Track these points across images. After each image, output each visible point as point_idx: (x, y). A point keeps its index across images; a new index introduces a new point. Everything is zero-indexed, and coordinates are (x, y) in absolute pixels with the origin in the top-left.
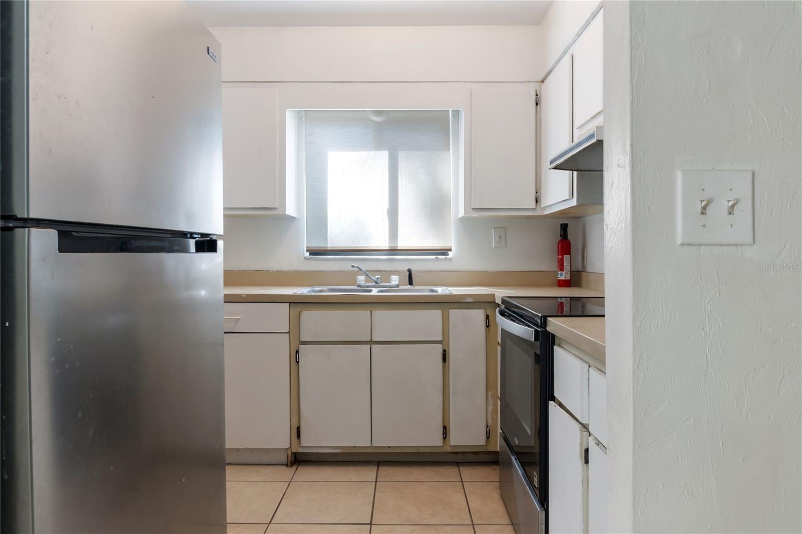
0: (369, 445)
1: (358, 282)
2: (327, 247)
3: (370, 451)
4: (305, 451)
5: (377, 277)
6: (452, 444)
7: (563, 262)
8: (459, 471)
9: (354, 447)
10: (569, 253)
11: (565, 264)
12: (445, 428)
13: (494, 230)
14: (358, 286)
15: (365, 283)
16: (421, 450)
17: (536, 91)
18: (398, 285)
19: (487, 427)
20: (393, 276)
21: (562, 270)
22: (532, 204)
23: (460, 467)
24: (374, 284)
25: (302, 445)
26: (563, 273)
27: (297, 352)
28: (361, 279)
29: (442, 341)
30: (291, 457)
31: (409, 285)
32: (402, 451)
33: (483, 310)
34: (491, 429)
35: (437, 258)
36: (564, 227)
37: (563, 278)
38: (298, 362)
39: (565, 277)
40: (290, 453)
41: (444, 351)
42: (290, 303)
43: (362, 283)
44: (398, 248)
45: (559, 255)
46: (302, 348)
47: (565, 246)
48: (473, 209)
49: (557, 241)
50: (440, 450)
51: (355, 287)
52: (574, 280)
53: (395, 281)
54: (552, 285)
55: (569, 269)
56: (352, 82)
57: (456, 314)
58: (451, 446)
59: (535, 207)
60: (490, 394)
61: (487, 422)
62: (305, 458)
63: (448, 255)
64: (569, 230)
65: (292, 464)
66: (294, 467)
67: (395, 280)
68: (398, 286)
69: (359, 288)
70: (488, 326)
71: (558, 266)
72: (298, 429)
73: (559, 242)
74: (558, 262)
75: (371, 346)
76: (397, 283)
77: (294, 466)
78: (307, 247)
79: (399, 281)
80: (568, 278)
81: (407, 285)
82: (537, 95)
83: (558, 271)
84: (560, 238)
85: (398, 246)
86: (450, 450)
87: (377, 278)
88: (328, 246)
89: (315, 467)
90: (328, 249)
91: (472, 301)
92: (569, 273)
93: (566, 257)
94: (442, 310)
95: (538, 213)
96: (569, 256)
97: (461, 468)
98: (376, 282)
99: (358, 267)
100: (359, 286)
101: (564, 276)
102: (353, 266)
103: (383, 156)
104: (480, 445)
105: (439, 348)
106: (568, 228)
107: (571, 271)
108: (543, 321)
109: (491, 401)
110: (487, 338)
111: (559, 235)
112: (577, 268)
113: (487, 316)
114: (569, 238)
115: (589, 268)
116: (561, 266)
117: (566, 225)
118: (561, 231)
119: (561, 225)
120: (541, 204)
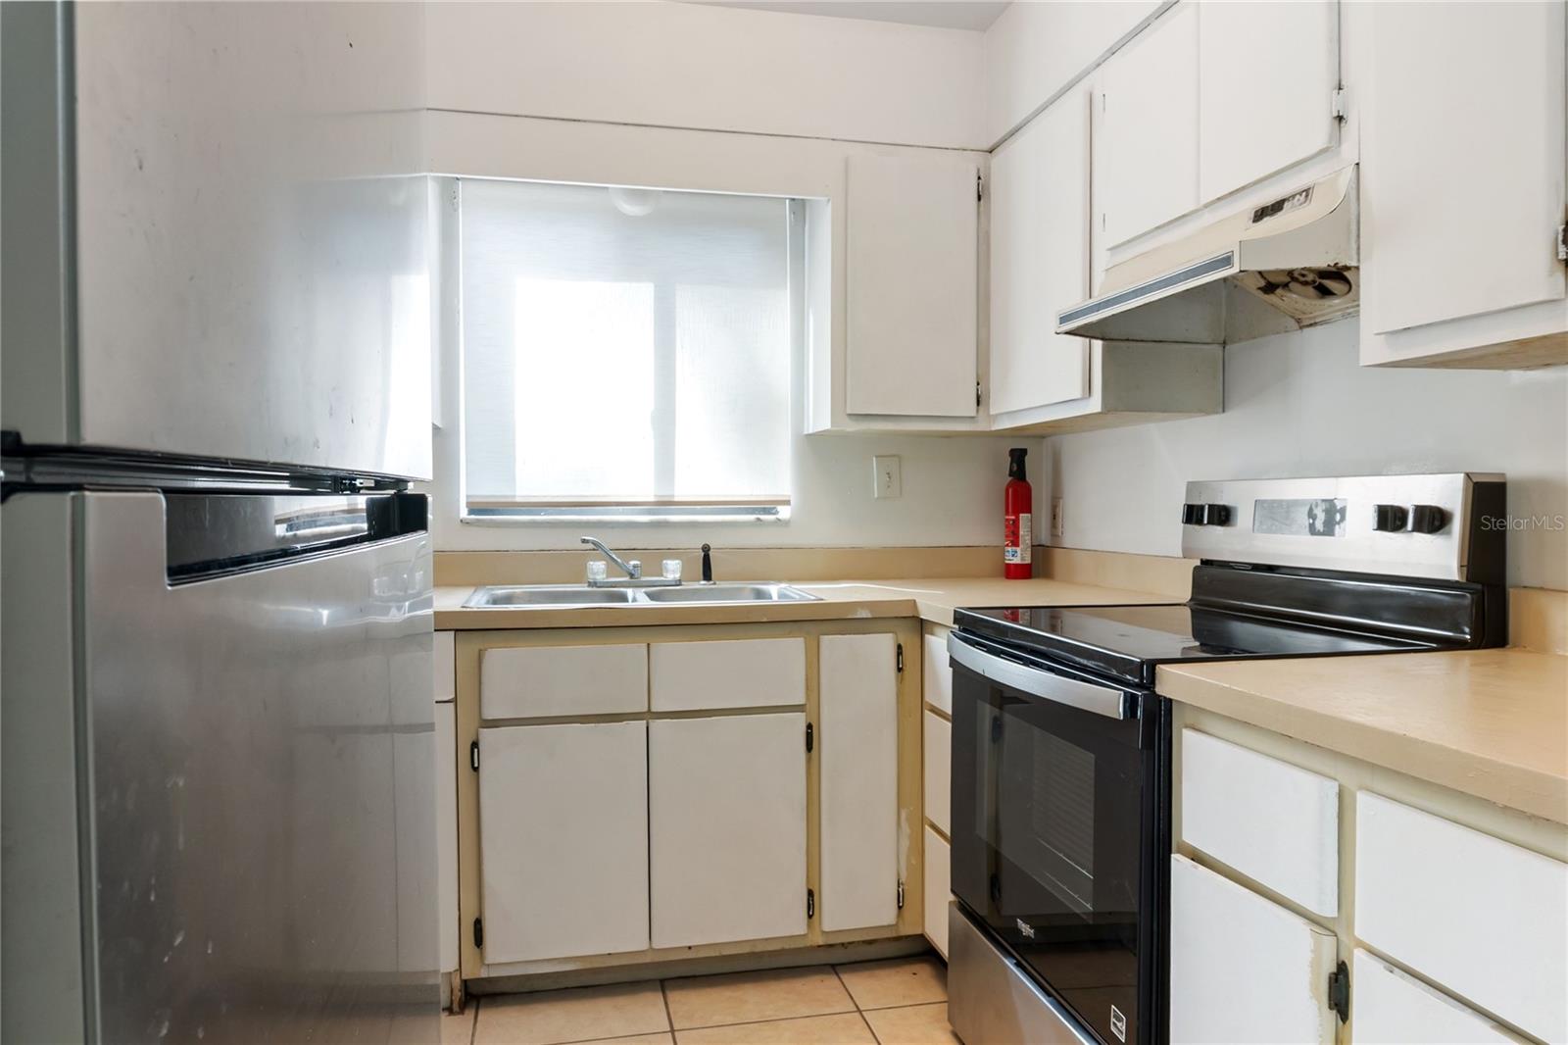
0: (644, 946)
1: (591, 576)
2: (514, 496)
3: (648, 959)
4: (494, 973)
5: (632, 563)
6: (826, 929)
7: (1018, 528)
8: (843, 983)
9: (609, 954)
10: (1028, 510)
11: (1021, 533)
12: (810, 893)
13: (879, 461)
14: (590, 584)
15: (607, 577)
16: (759, 948)
17: (978, 170)
18: (680, 580)
19: (899, 887)
20: (669, 562)
21: (1015, 543)
22: (970, 409)
23: (842, 976)
24: (627, 579)
25: (487, 962)
26: (1018, 549)
27: (475, 745)
28: (598, 569)
29: (805, 705)
30: (460, 991)
31: (705, 579)
32: (717, 954)
33: (891, 635)
34: (906, 887)
35: (759, 519)
36: (1018, 456)
37: (1017, 560)
38: (476, 769)
39: (1022, 559)
40: (457, 982)
41: (809, 726)
42: (456, 630)
43: (601, 577)
44: (676, 499)
45: (1007, 513)
46: (487, 736)
47: (1018, 495)
48: (850, 415)
49: (1006, 484)
50: (801, 944)
51: (584, 588)
52: (1039, 565)
53: (674, 572)
54: (992, 575)
55: (1029, 542)
56: (585, 121)
57: (833, 645)
58: (824, 932)
59: (973, 414)
60: (904, 815)
61: (898, 875)
62: (489, 989)
63: (777, 513)
64: (1029, 461)
65: (463, 1007)
66: (470, 1014)
67: (673, 569)
68: (679, 583)
69: (595, 589)
70: (900, 670)
71: (1007, 536)
72: (478, 925)
73: (1009, 486)
74: (1007, 527)
75: (648, 723)
76: (678, 576)
77: (467, 1012)
78: (468, 496)
79: (682, 572)
80: (1028, 561)
81: (699, 581)
82: (979, 178)
83: (1007, 545)
84: (1010, 478)
85: (676, 494)
86: (821, 941)
87: (635, 566)
88: (518, 493)
89: (517, 1008)
90: (518, 500)
91: (870, 616)
92: (1029, 549)
93: (1023, 516)
94: (805, 638)
95: (981, 426)
96: (1029, 515)
97: (845, 977)
98: (632, 576)
99: (594, 543)
100: (594, 584)
101: (1018, 556)
102: (584, 541)
103: (643, 294)
104: (885, 924)
105: (799, 721)
106: (1026, 458)
107: (1032, 546)
108: (1147, 671)
109: (906, 829)
110: (900, 694)
111: (1008, 473)
112: (1045, 538)
113: (899, 647)
114: (1029, 479)
115: (1069, 539)
116: (1014, 540)
117: (1024, 452)
118: (1011, 464)
119: (1013, 452)
120: (988, 409)
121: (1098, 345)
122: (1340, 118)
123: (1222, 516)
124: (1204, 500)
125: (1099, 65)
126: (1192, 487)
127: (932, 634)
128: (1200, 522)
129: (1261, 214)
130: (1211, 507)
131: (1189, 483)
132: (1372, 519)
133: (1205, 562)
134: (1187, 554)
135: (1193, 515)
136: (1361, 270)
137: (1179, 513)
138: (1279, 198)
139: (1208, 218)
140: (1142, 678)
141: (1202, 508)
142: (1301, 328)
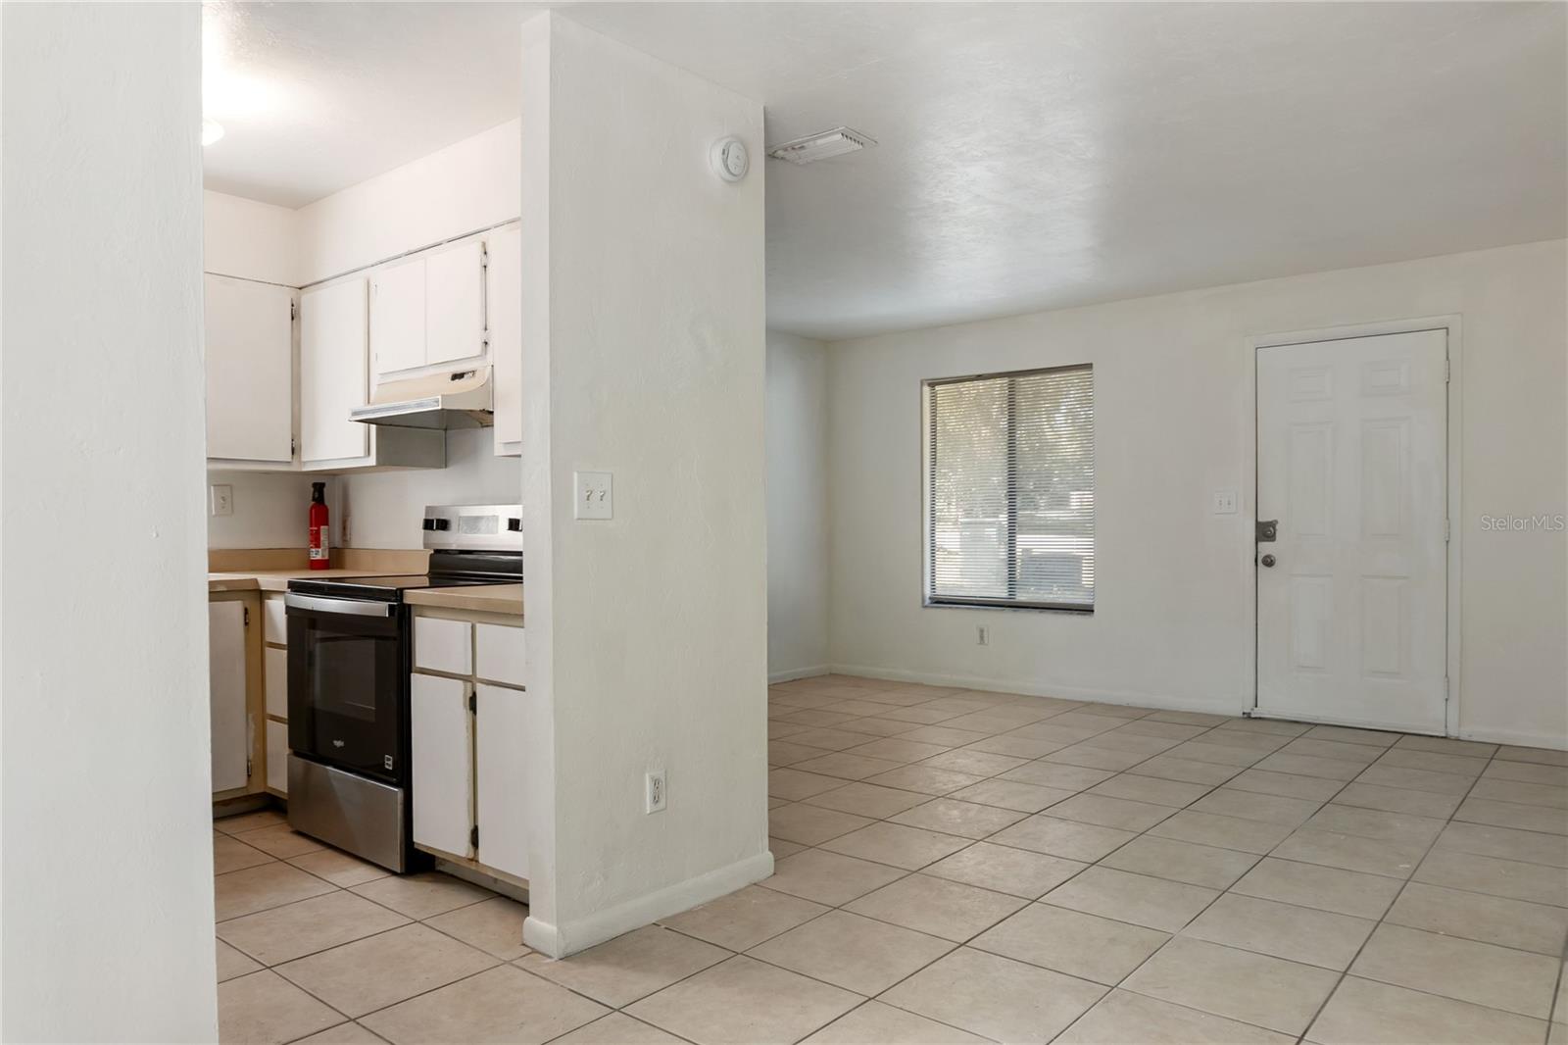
7: (319, 536)
10: (327, 524)
11: (322, 538)
13: (215, 490)
17: (293, 300)
19: (249, 761)
21: (318, 546)
22: (287, 457)
26: (320, 550)
33: (240, 602)
34: (253, 763)
36: (319, 488)
37: (319, 557)
39: (323, 556)
45: (312, 525)
47: (319, 514)
49: (309, 507)
52: (335, 559)
54: (305, 567)
55: (327, 545)
59: (290, 460)
60: (250, 716)
61: (249, 754)
64: (327, 492)
70: (246, 624)
71: (312, 541)
73: (312, 508)
74: (311, 534)
80: (327, 558)
82: (294, 305)
83: (312, 547)
84: (313, 502)
91: (225, 589)
92: (328, 550)
93: (323, 528)
95: (294, 468)
96: (327, 527)
101: (318, 555)
104: (242, 787)
106: (325, 490)
107: (330, 548)
108: (399, 594)
109: (252, 726)
110: (247, 639)
111: (311, 498)
112: (338, 543)
113: (246, 610)
114: (327, 503)
115: (355, 543)
116: (316, 541)
117: (323, 485)
118: (314, 492)
119: (315, 485)
120: (300, 456)
121: (373, 427)
122: (486, 343)
123: (443, 525)
124: (434, 517)
125: (373, 266)
126: (429, 509)
127: (269, 599)
128: (432, 529)
129: (456, 377)
130: (438, 520)
131: (427, 507)
132: (506, 525)
133: (437, 551)
134: (426, 546)
135: (428, 525)
136: (495, 413)
137: (421, 524)
138: (462, 372)
139: (432, 371)
140: (397, 596)
141: (433, 521)
142: (483, 427)
